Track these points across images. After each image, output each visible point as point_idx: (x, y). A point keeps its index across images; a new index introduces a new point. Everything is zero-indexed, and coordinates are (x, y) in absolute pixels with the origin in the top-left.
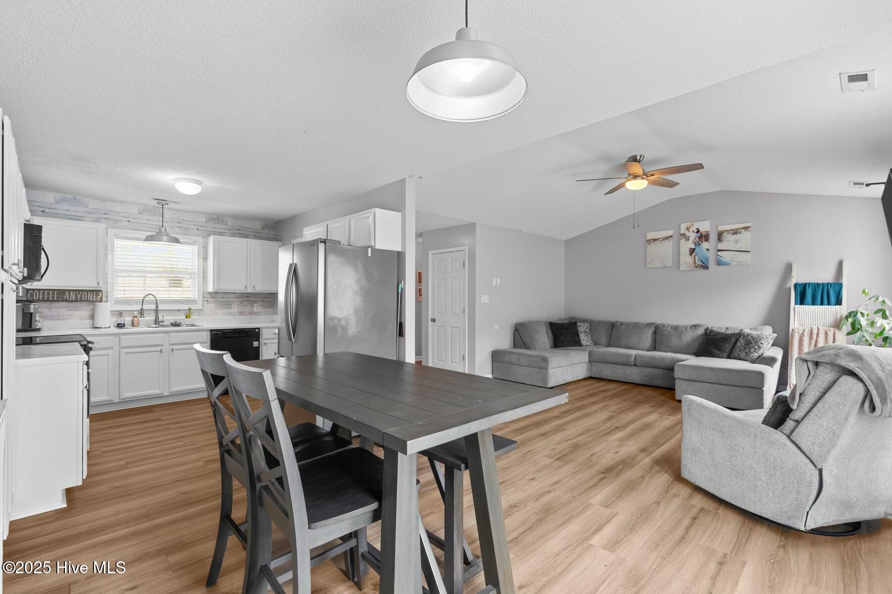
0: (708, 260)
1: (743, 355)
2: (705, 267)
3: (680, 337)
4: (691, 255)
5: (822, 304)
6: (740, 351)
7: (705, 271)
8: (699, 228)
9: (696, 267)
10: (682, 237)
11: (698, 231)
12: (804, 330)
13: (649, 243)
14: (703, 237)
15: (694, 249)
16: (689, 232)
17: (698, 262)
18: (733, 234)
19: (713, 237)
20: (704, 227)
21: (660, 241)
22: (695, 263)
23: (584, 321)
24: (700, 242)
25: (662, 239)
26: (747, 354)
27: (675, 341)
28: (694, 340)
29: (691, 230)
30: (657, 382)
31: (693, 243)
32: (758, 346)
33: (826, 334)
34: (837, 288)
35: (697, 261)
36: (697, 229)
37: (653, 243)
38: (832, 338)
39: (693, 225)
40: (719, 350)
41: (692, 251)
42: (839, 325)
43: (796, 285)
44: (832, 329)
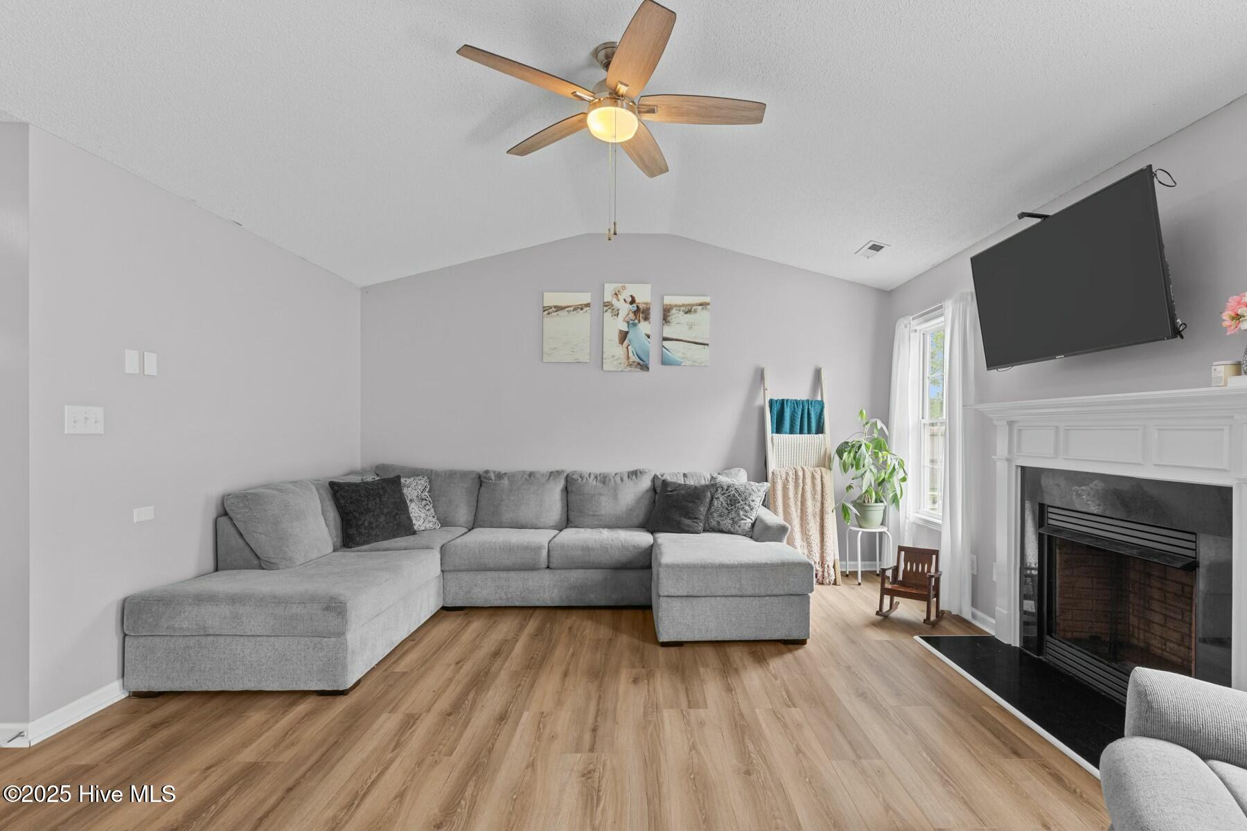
0: (648, 355)
1: (727, 523)
2: (644, 367)
3: (615, 497)
4: (622, 344)
5: (801, 432)
6: (720, 516)
8: (634, 295)
9: (630, 365)
10: (606, 308)
11: (633, 302)
12: (787, 473)
13: (549, 314)
14: (641, 313)
15: (627, 333)
16: (618, 300)
17: (634, 358)
18: (686, 313)
19: (656, 314)
20: (644, 295)
21: (569, 311)
22: (628, 358)
23: (415, 473)
24: (636, 321)
25: (572, 309)
26: (734, 522)
27: (607, 506)
28: (639, 500)
29: (621, 297)
30: (594, 598)
31: (624, 321)
32: (749, 506)
33: (813, 478)
34: (818, 407)
35: (631, 354)
36: (631, 296)
37: (555, 314)
38: (820, 482)
39: (624, 288)
40: (690, 518)
41: (624, 336)
42: (825, 462)
43: (771, 402)
44: (817, 469)
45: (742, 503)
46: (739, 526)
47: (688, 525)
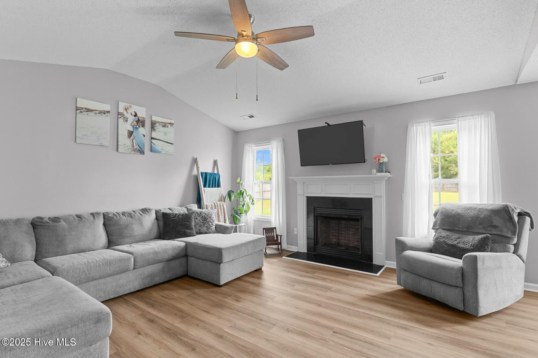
0: (144, 145)
1: (204, 229)
2: (142, 152)
4: (130, 138)
5: (212, 187)
6: (200, 226)
7: (141, 156)
8: (136, 112)
9: (134, 150)
10: (119, 116)
11: (136, 115)
12: (212, 205)
13: (81, 112)
14: (140, 122)
15: (132, 132)
16: (127, 113)
17: (136, 147)
18: (163, 127)
19: (148, 124)
20: (142, 113)
21: (96, 113)
22: (133, 146)
24: (138, 126)
25: (98, 112)
26: (208, 228)
29: (129, 112)
31: (131, 125)
33: (220, 206)
34: (218, 177)
35: (135, 144)
36: (135, 112)
37: (86, 113)
38: (223, 208)
39: (131, 107)
40: (189, 229)
41: (130, 134)
42: (222, 199)
43: (202, 173)
44: (221, 202)
45: (209, 219)
46: (211, 229)
47: (190, 233)
